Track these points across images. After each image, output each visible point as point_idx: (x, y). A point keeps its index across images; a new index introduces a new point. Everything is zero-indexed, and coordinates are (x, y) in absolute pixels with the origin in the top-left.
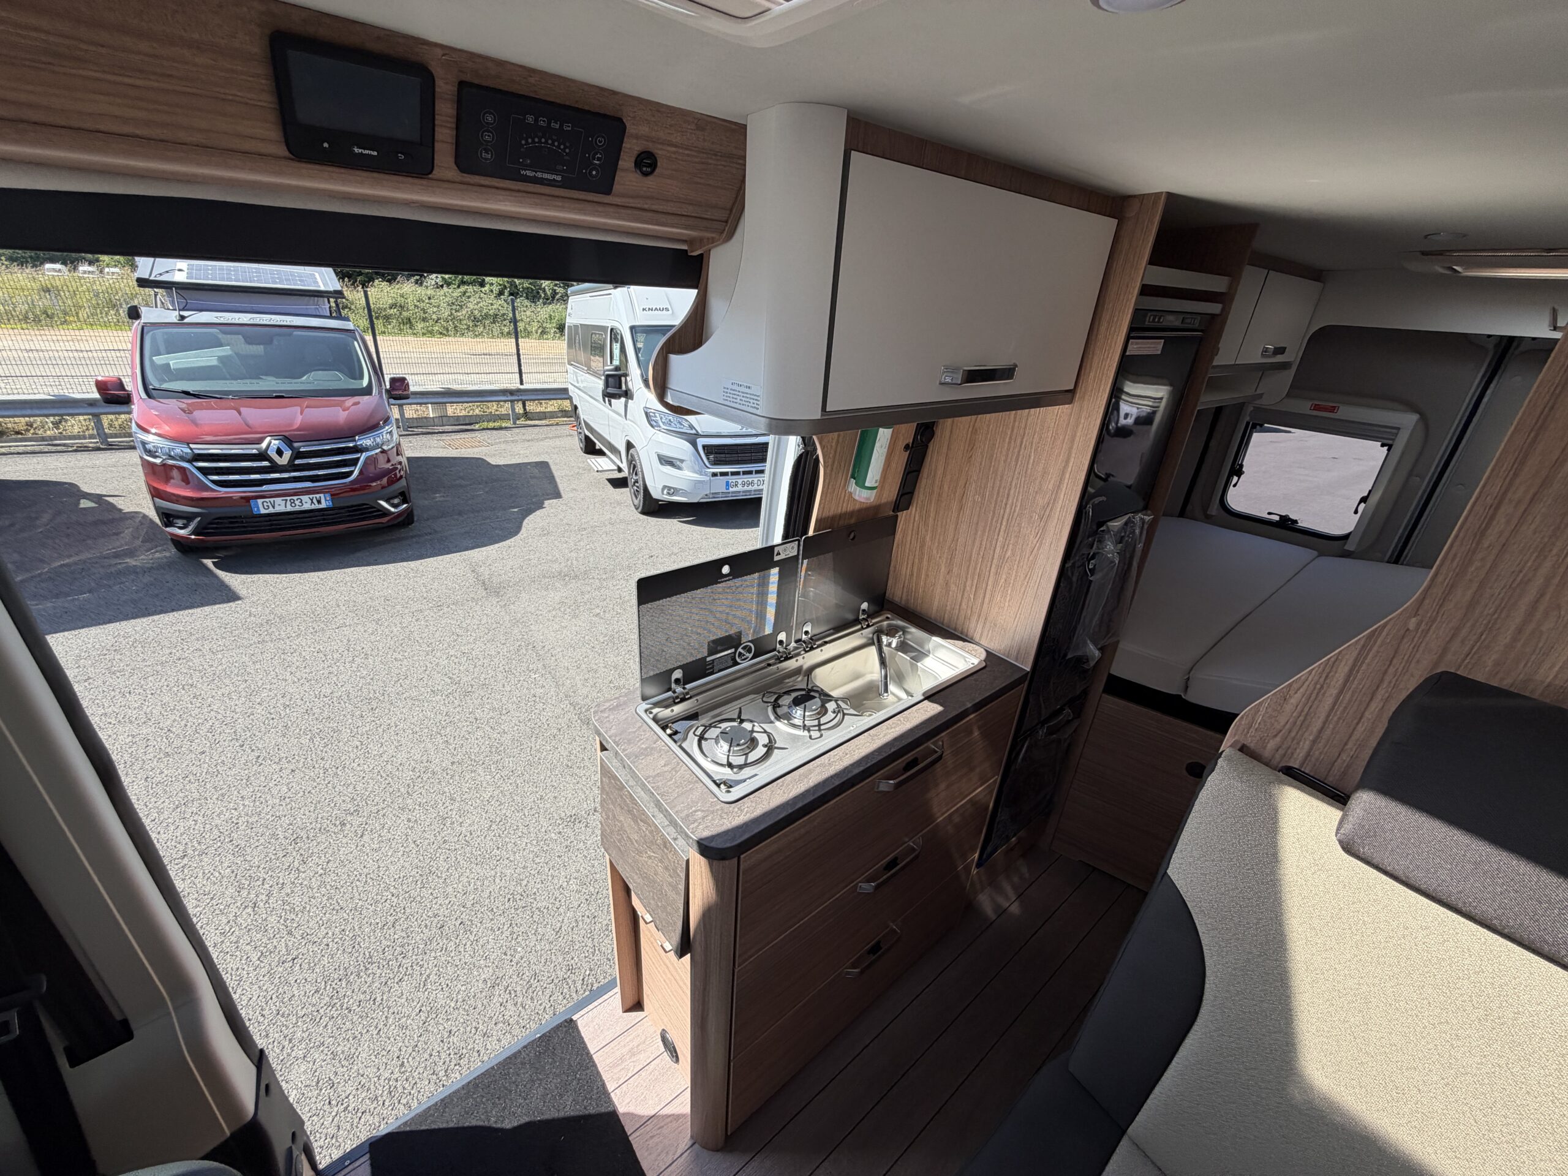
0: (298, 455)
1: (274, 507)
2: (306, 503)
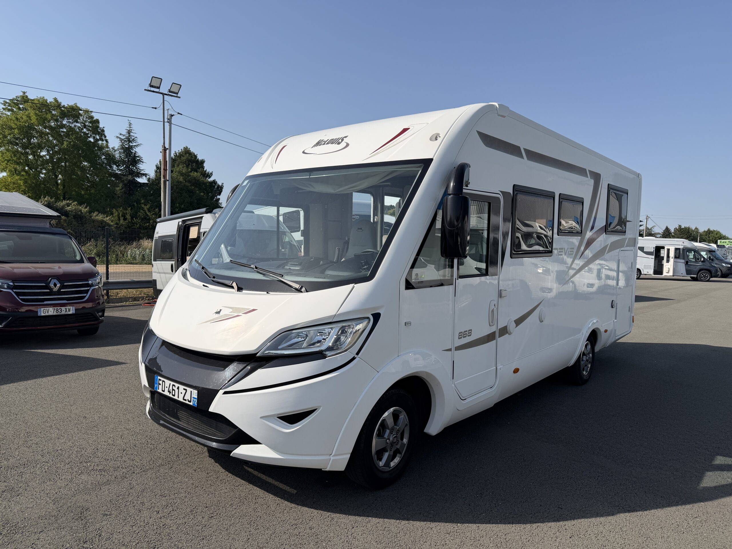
0: (63, 287)
1: (48, 312)
2: (63, 311)
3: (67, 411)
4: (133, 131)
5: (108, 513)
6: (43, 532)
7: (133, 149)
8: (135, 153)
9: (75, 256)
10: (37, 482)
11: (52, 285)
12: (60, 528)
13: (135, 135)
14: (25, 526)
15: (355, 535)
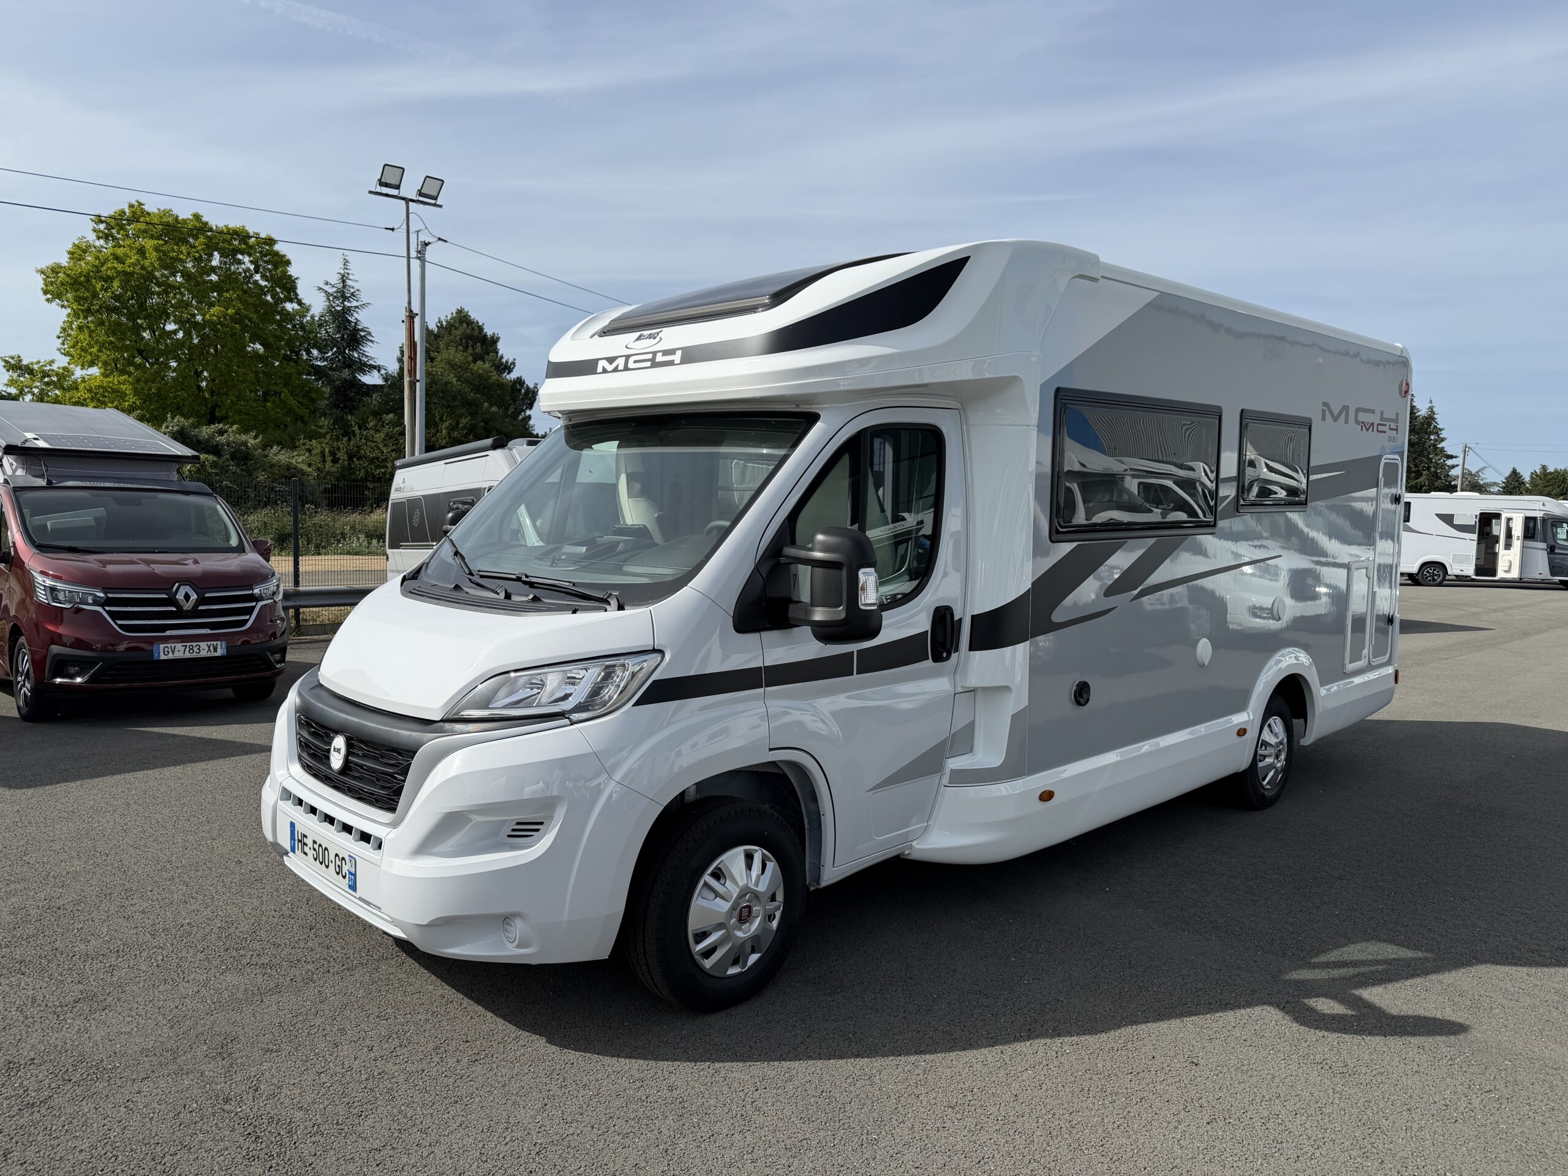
0: (202, 600)
1: (173, 652)
2: (204, 650)
3: (204, 849)
4: (351, 277)
5: (274, 1047)
6: (149, 1079)
7: (352, 315)
8: (356, 323)
9: (228, 537)
10: (141, 985)
11: (180, 596)
12: (180, 1072)
13: (356, 286)
14: (115, 1068)
15: (759, 1103)
